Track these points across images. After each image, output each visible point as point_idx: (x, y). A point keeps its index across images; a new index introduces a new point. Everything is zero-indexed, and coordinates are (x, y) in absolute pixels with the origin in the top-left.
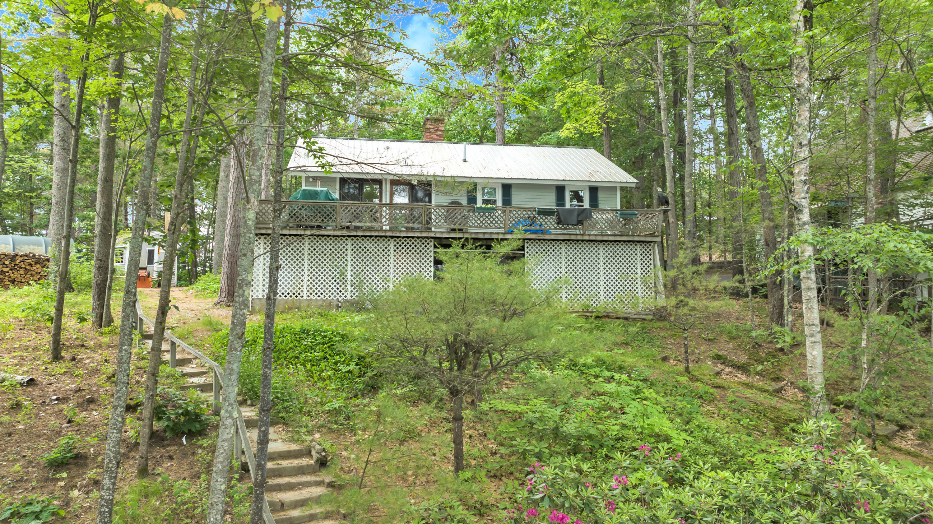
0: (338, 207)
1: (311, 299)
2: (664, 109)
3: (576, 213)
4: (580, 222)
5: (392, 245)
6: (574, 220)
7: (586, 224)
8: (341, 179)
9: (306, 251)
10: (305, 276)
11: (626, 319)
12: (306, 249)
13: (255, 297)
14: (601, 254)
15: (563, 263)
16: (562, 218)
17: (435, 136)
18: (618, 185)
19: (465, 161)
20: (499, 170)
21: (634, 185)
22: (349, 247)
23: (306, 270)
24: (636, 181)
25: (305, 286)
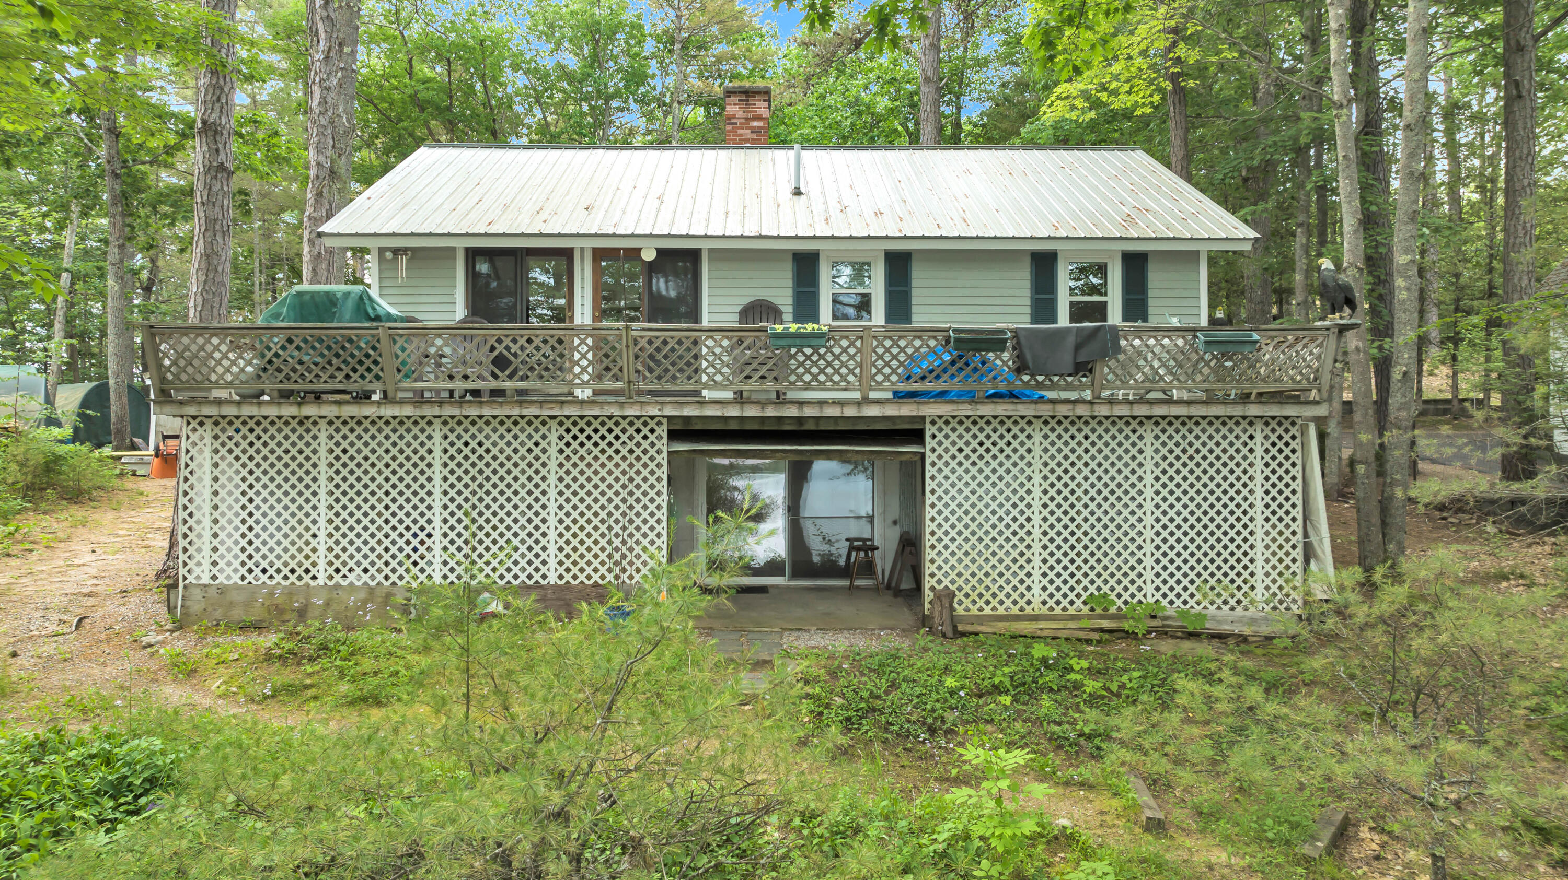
0: (384, 341)
1: (337, 586)
2: (1339, 32)
3: (1071, 341)
4: (1083, 368)
5: (553, 437)
6: (1067, 359)
7: (1105, 371)
8: (467, 250)
9: (323, 458)
10: (322, 522)
11: (1221, 637)
12: (323, 452)
13: (191, 579)
14: (1149, 451)
15: (1037, 478)
16: (1028, 357)
17: (746, 133)
18: (1203, 248)
19: (798, 192)
20: (879, 214)
21: (1247, 247)
22: (437, 444)
23: (322, 508)
24: (1252, 234)
25: (322, 550)
